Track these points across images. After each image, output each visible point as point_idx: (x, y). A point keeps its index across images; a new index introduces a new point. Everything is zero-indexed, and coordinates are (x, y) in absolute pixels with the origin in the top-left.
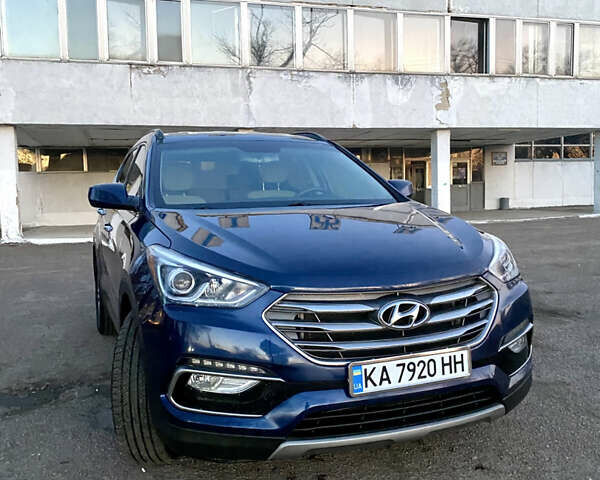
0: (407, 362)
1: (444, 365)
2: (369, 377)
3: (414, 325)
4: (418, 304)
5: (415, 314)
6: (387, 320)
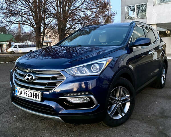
0: (26, 91)
2: (18, 92)
3: (30, 81)
4: (32, 75)
5: (30, 78)
6: (25, 78)
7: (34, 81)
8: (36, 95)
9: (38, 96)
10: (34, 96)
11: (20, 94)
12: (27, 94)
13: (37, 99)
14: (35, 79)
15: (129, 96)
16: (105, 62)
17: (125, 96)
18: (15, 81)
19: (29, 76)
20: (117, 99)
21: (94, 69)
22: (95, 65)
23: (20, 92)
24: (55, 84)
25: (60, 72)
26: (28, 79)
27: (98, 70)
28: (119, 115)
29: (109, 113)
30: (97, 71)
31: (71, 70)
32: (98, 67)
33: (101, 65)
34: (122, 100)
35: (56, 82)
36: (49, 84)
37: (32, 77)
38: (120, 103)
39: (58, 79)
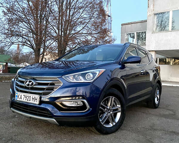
0: (25, 95)
2: (18, 97)
3: (30, 86)
4: (33, 81)
5: (30, 83)
6: (26, 84)
7: (34, 87)
8: (34, 99)
9: (37, 99)
10: (33, 100)
11: (20, 98)
12: (26, 98)
13: (35, 103)
14: (35, 85)
15: (120, 106)
16: (98, 72)
17: (116, 106)
18: (16, 87)
19: (30, 82)
20: (109, 108)
21: (88, 77)
22: (89, 73)
23: (20, 97)
24: (52, 89)
25: (58, 79)
26: (28, 85)
27: (92, 78)
28: (110, 123)
29: (100, 120)
30: (90, 79)
31: (68, 77)
32: (92, 76)
33: (94, 74)
34: (113, 110)
35: (54, 87)
36: (47, 89)
37: (33, 83)
38: (111, 113)
39: (55, 84)
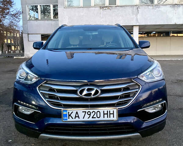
0: (87, 111)
1: (104, 114)
2: (70, 115)
4: (95, 89)
5: (93, 92)
6: (81, 94)
8: (108, 114)
9: (113, 114)
10: (106, 115)
11: (74, 117)
12: (90, 115)
19: (90, 90)
26: (89, 95)
35: (130, 93)
39: (131, 88)
